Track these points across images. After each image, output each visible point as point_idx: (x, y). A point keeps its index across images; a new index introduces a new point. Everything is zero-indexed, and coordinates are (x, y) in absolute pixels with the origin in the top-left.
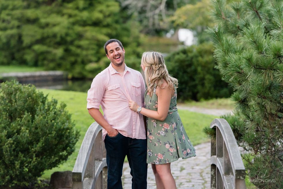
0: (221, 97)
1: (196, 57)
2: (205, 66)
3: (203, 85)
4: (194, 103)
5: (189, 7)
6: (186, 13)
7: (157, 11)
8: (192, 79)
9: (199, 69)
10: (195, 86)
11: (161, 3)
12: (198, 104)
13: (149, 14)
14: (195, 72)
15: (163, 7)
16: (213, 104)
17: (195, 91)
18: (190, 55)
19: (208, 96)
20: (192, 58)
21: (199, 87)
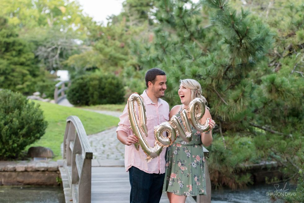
0: (102, 104)
1: (89, 81)
2: (93, 86)
3: (93, 97)
4: (87, 107)
5: (76, 56)
6: (74, 59)
7: (54, 59)
8: (86, 94)
9: (91, 88)
10: (88, 98)
11: (56, 54)
12: (89, 107)
13: (50, 60)
14: (88, 90)
15: (57, 56)
16: (98, 108)
17: (88, 100)
18: (86, 80)
19: (94, 104)
20: (86, 82)
21: (90, 98)
